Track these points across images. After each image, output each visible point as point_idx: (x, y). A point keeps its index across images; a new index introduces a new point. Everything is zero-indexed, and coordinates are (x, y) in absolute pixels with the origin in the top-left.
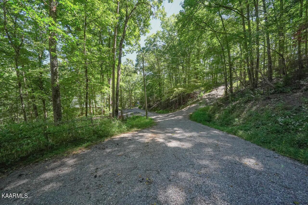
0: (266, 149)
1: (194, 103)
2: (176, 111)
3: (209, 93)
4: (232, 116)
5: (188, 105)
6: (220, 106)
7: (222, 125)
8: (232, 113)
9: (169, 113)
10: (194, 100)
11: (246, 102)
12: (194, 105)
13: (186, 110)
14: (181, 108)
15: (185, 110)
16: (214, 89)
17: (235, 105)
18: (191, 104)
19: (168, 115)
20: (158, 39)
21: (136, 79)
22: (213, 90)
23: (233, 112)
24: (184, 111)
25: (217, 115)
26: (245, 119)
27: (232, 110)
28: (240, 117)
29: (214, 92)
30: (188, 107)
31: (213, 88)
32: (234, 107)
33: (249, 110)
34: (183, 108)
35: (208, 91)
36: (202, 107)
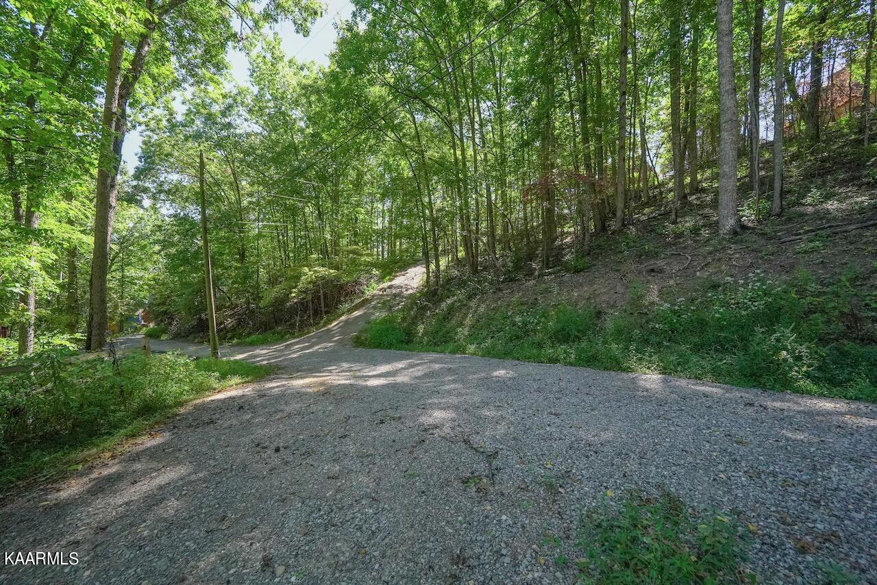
0: (510, 360)
1: (356, 308)
2: (309, 333)
3: (389, 283)
4: (449, 325)
5: (343, 314)
6: (423, 309)
7: (436, 344)
8: (449, 321)
9: (286, 340)
10: (357, 301)
11: (470, 298)
12: (357, 313)
13: (340, 327)
14: (321, 324)
15: (335, 328)
16: (398, 274)
17: (453, 304)
18: (348, 311)
19: (288, 345)
20: (242, 111)
21: (131, 225)
22: (396, 276)
23: (450, 318)
24: (333, 330)
25: (421, 328)
26: (472, 327)
27: (449, 313)
28: (464, 325)
29: (398, 281)
30: (343, 318)
31: (396, 272)
32: (451, 308)
33: (476, 312)
34: (330, 321)
35: (385, 277)
36: (380, 315)
